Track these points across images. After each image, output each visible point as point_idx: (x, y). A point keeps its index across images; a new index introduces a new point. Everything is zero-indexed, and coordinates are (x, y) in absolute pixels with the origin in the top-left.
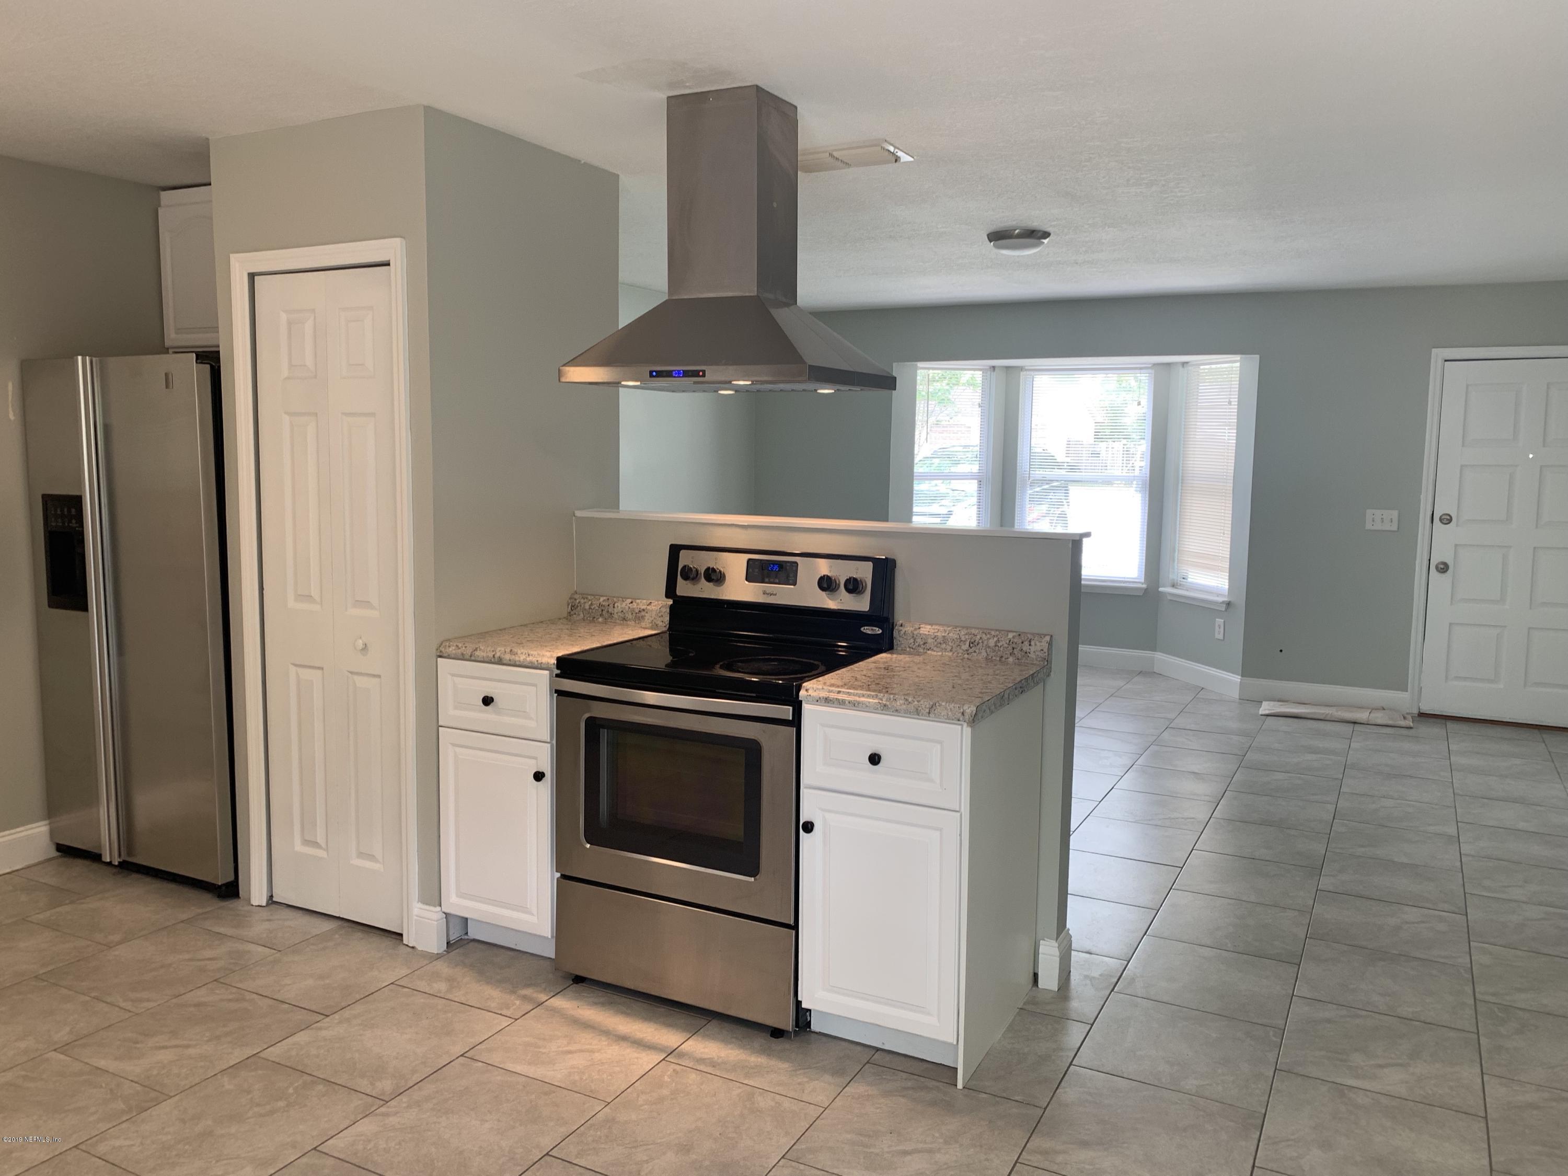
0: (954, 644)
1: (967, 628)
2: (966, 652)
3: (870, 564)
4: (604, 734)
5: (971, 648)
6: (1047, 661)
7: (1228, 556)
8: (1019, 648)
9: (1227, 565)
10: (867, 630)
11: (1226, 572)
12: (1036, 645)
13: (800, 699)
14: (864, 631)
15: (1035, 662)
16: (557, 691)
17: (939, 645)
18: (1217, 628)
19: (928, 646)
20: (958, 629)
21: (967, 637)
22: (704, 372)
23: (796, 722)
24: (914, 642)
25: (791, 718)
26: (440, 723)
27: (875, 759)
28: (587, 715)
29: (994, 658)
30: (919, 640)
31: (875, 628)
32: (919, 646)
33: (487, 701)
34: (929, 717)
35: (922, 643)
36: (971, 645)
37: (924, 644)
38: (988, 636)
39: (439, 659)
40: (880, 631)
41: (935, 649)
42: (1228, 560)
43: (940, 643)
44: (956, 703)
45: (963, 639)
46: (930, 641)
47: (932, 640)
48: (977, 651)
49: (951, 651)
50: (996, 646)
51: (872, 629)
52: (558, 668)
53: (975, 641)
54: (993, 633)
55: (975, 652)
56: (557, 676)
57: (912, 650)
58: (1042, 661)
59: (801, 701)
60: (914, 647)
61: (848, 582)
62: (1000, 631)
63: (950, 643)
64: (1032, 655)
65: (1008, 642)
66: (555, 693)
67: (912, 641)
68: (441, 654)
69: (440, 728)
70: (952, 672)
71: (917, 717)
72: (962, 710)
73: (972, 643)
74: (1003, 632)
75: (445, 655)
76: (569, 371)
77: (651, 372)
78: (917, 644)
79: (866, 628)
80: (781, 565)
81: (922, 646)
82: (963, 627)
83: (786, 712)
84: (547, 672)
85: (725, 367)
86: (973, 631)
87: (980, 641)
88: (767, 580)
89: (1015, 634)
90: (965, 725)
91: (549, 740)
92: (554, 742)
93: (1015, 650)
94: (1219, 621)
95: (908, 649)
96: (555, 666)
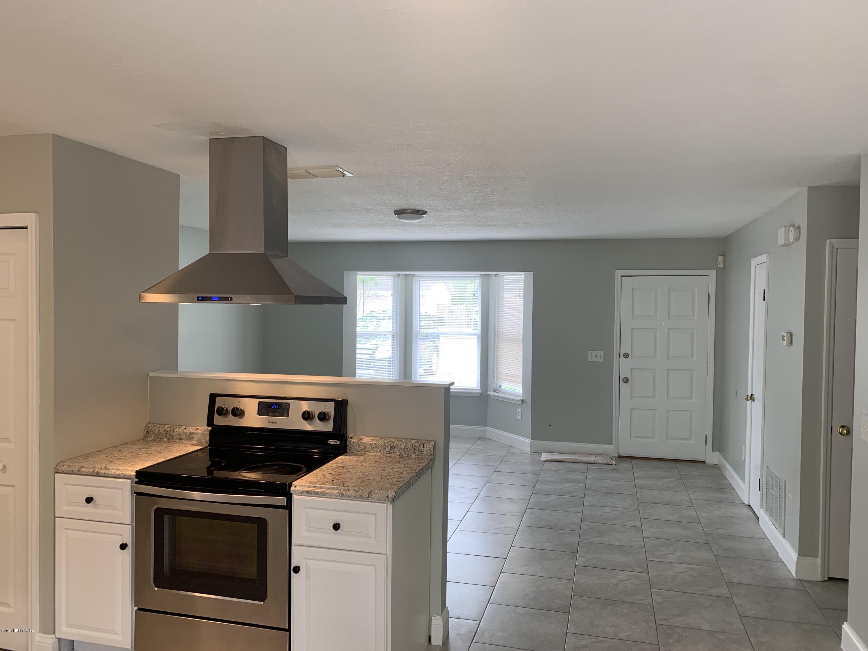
0: (382, 447)
1: (389, 438)
2: (388, 453)
3: (333, 404)
4: (167, 518)
5: (391, 450)
6: (433, 456)
7: (522, 376)
8: (417, 449)
9: (521, 380)
10: (331, 442)
11: (521, 384)
12: (427, 447)
13: (291, 492)
14: (330, 443)
15: (426, 457)
16: (135, 493)
17: (373, 449)
18: (518, 414)
19: (367, 450)
20: (384, 439)
21: (389, 443)
22: (231, 298)
23: (289, 507)
24: (359, 448)
25: (285, 505)
26: (56, 515)
27: (336, 527)
28: (156, 507)
29: (404, 455)
30: (361, 447)
31: (336, 441)
32: (362, 450)
33: (89, 500)
34: (368, 499)
35: (363, 448)
36: (391, 448)
37: (365, 448)
38: (401, 443)
39: (56, 474)
40: (339, 443)
41: (371, 451)
42: (522, 377)
43: (374, 448)
44: (383, 490)
45: (387, 445)
46: (368, 446)
47: (369, 446)
48: (395, 451)
49: (380, 452)
50: (405, 448)
51: (334, 442)
52: (136, 478)
53: (393, 446)
54: (403, 440)
55: (393, 452)
56: (136, 483)
57: (357, 452)
58: (430, 456)
59: (292, 493)
60: (359, 451)
61: (320, 414)
62: (407, 439)
63: (379, 448)
64: (425, 453)
65: (411, 446)
66: (135, 494)
67: (358, 447)
68: (57, 471)
69: (56, 518)
70: (381, 467)
71: (361, 500)
72: (387, 495)
73: (392, 447)
74: (409, 440)
75: (60, 471)
76: (146, 296)
77: (198, 297)
78: (360, 449)
79: (330, 441)
80: (279, 405)
81: (363, 450)
82: (387, 438)
83: (283, 501)
84: (129, 481)
85: (244, 296)
86: (392, 440)
87: (396, 446)
88: (270, 414)
89: (415, 441)
90: (389, 503)
91: (130, 523)
92: (134, 524)
93: (415, 450)
94: (519, 410)
95: (355, 452)
96: (135, 477)
